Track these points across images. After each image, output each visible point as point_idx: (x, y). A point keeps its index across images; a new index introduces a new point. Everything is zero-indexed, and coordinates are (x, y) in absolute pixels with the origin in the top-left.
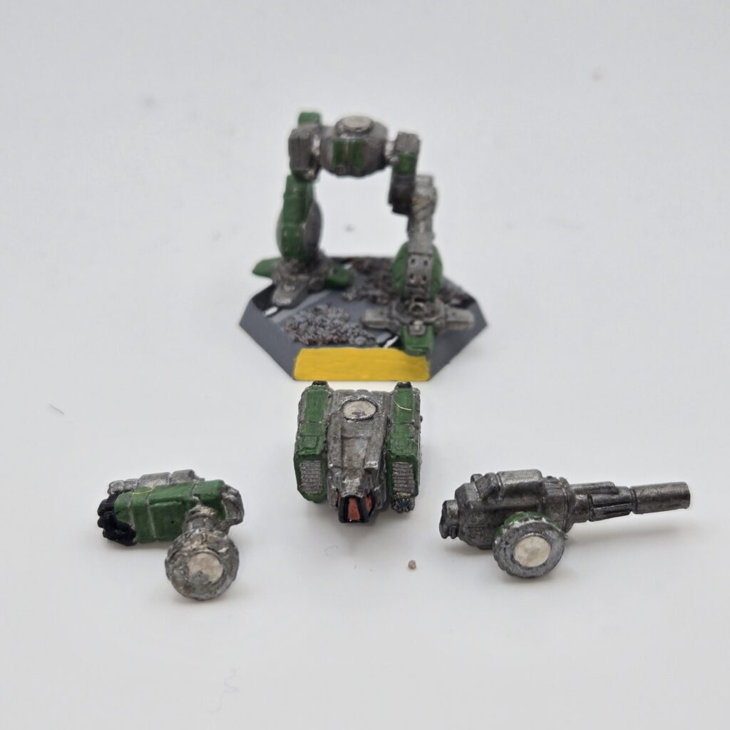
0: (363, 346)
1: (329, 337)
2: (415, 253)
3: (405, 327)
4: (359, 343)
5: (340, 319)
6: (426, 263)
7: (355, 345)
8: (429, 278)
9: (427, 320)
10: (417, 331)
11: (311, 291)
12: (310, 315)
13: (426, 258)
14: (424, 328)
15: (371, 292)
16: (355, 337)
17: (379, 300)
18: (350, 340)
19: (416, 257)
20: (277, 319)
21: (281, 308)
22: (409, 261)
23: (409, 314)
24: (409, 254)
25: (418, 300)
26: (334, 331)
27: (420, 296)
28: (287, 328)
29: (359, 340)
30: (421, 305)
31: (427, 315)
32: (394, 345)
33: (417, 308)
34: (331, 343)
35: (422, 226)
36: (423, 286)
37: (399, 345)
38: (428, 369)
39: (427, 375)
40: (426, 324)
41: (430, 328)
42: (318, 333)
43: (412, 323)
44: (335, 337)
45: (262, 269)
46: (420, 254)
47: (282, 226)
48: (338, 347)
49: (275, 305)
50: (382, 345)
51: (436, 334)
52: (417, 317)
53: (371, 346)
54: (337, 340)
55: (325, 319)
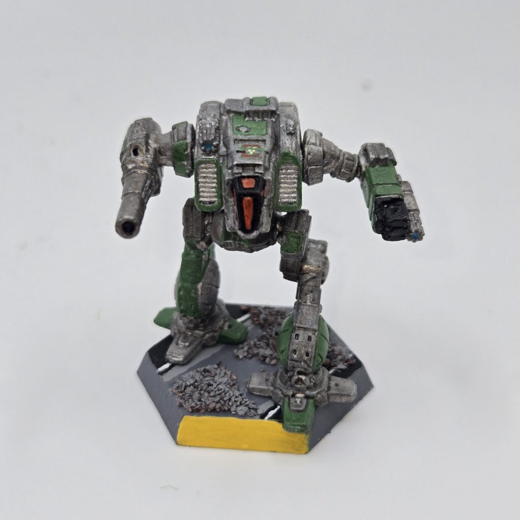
0: (245, 416)
1: (212, 406)
2: (300, 328)
3: (287, 399)
4: (240, 413)
5: (226, 384)
6: (310, 338)
7: (236, 415)
8: (312, 355)
9: (308, 393)
10: (297, 406)
11: (205, 346)
12: (198, 377)
13: (310, 334)
14: (305, 401)
15: (262, 352)
16: (237, 406)
17: (267, 360)
18: (233, 409)
19: (301, 332)
20: (167, 378)
21: (173, 365)
22: (294, 335)
23: (292, 386)
24: (294, 329)
25: (300, 373)
26: (217, 399)
27: (303, 370)
28: (174, 391)
29: (242, 410)
30: (303, 378)
31: (308, 388)
32: (274, 417)
33: (300, 380)
34: (214, 412)
35: (309, 297)
36: (305, 362)
37: (278, 417)
38: (307, 442)
39: (306, 448)
40: (307, 397)
41: (311, 401)
42: (202, 399)
43: (293, 396)
44: (218, 405)
45: (162, 320)
46: (305, 329)
47: (179, 285)
48: (220, 416)
49: (168, 361)
50: (263, 416)
51: (316, 407)
52: (299, 390)
53: (252, 417)
54: (220, 408)
55: (212, 382)
